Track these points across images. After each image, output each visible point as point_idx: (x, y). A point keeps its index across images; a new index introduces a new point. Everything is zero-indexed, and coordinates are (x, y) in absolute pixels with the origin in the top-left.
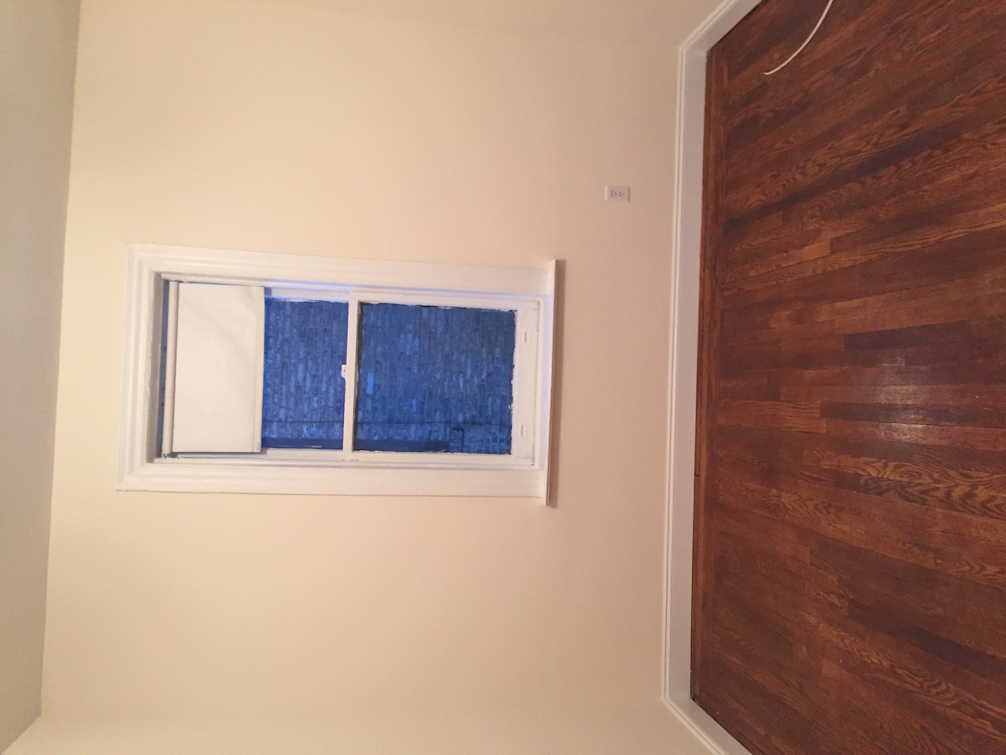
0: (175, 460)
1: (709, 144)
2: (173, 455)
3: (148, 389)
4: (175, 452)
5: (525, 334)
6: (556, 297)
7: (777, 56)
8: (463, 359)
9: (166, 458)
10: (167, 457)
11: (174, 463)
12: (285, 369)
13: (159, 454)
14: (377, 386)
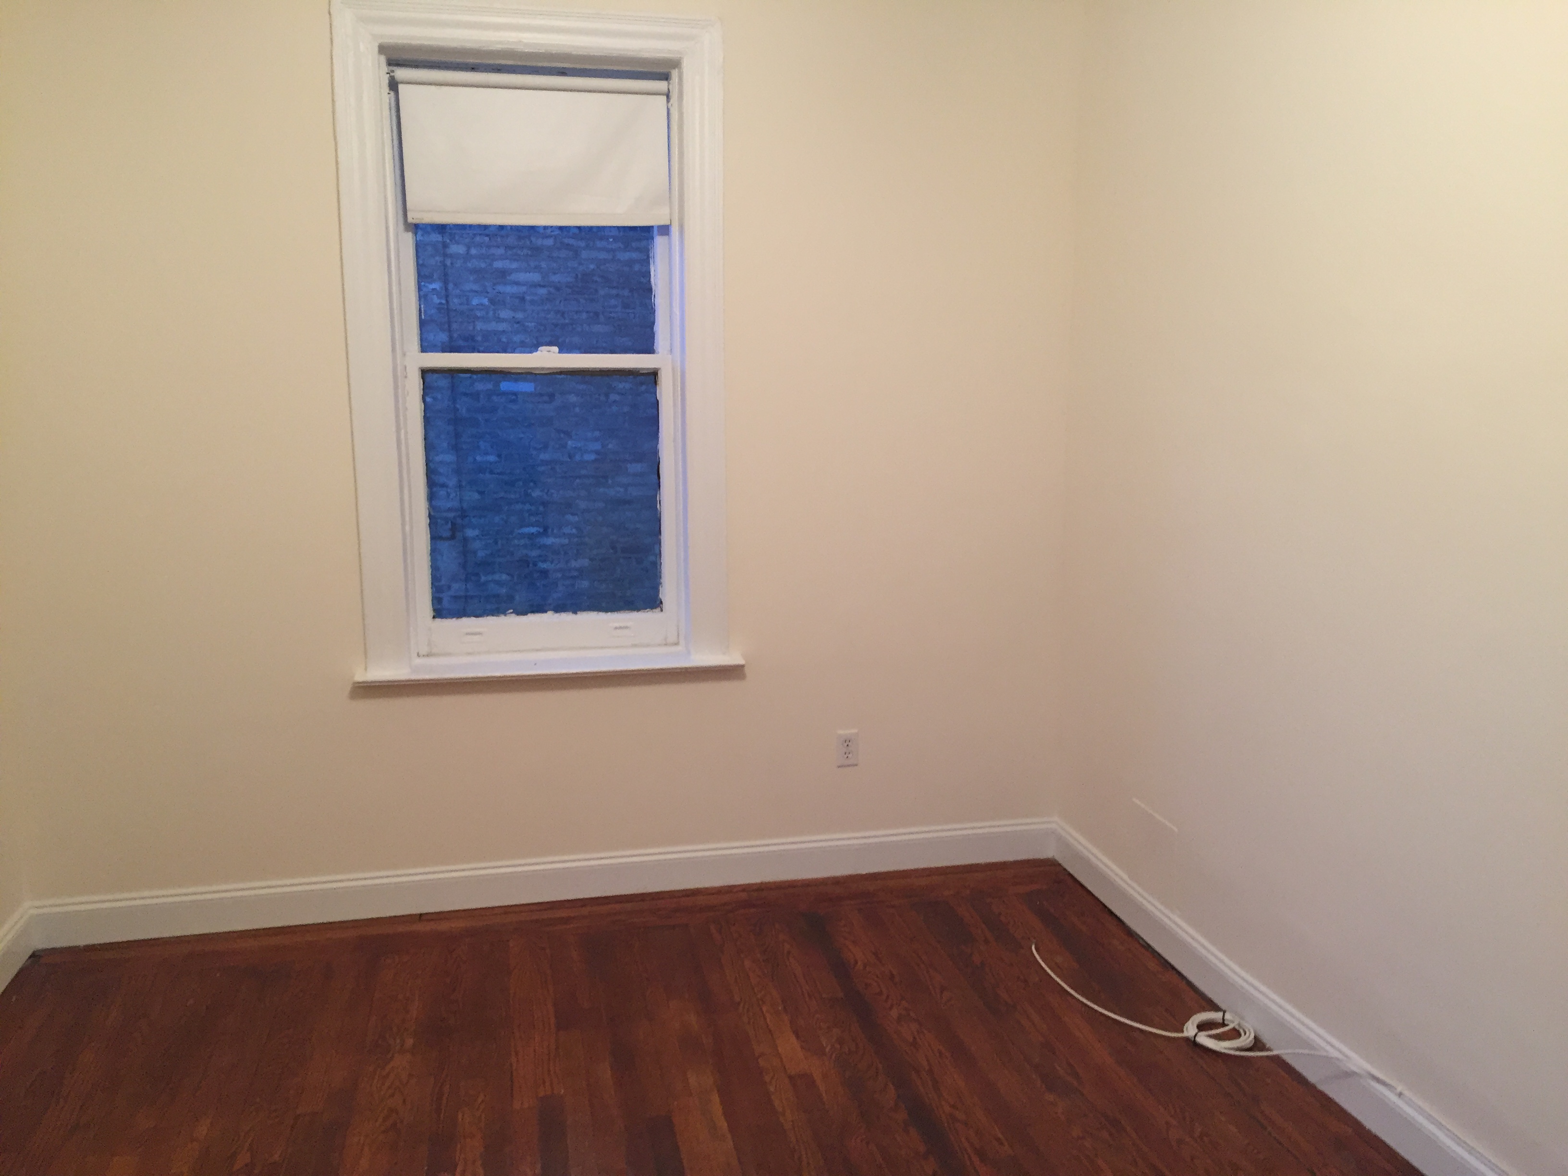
0: (386, 89)
1: (929, 876)
2: (393, 85)
3: (499, 47)
4: (398, 87)
5: (626, 628)
6: (689, 670)
7: (1059, 959)
8: (567, 530)
9: (387, 73)
10: (388, 75)
11: (380, 87)
12: (530, 253)
13: (393, 63)
14: (514, 397)
